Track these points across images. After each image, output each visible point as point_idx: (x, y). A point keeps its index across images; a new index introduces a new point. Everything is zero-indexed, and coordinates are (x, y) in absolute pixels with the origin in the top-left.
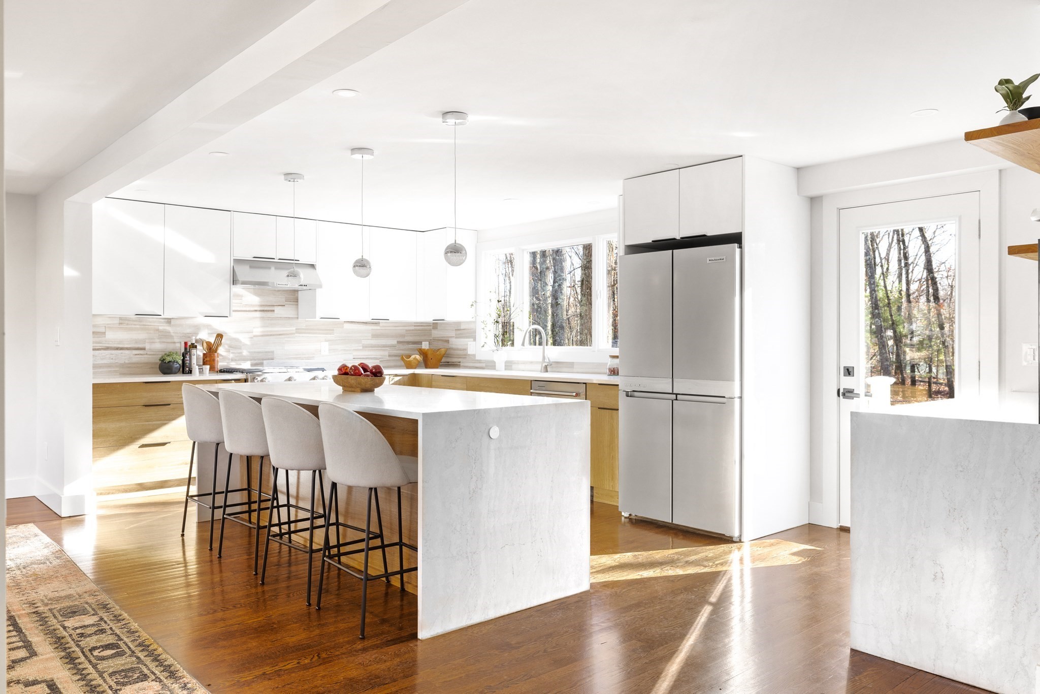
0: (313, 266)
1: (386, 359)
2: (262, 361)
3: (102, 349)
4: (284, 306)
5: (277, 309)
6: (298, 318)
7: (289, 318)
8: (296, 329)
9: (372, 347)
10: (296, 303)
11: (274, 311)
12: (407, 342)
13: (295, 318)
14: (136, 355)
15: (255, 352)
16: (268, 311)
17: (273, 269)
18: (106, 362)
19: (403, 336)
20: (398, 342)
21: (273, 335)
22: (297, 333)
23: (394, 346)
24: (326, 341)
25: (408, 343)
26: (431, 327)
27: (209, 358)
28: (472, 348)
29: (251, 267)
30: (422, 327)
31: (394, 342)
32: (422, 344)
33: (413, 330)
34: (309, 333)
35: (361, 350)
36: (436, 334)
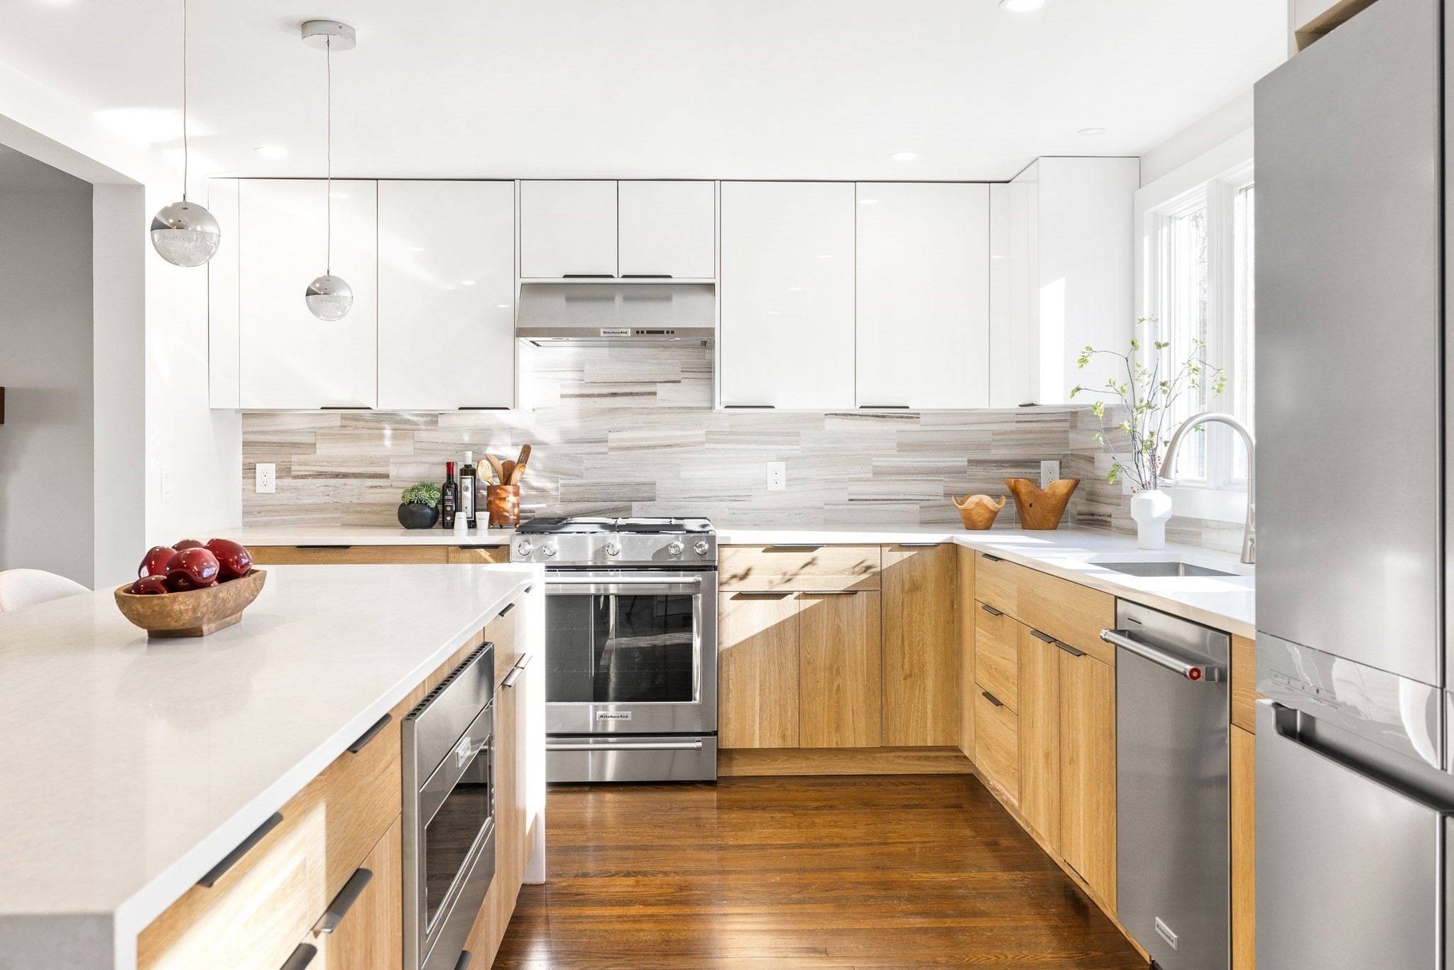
0: (710, 287)
1: (938, 503)
2: (628, 504)
3: (310, 475)
4: (679, 382)
5: (659, 389)
6: (711, 408)
7: (690, 408)
8: (708, 433)
9: (899, 474)
10: (706, 375)
11: (655, 394)
12: (996, 462)
13: (704, 408)
14: (372, 487)
15: (612, 485)
16: (642, 394)
17: (619, 299)
18: (317, 502)
19: (987, 447)
20: (970, 461)
21: (654, 447)
22: (708, 441)
23: (960, 472)
24: (780, 459)
25: (1000, 463)
26: (1068, 424)
29: (569, 299)
30: (1039, 425)
31: (961, 461)
32: (1039, 467)
33: (1012, 432)
34: (739, 442)
35: (868, 480)
36: (1075, 440)
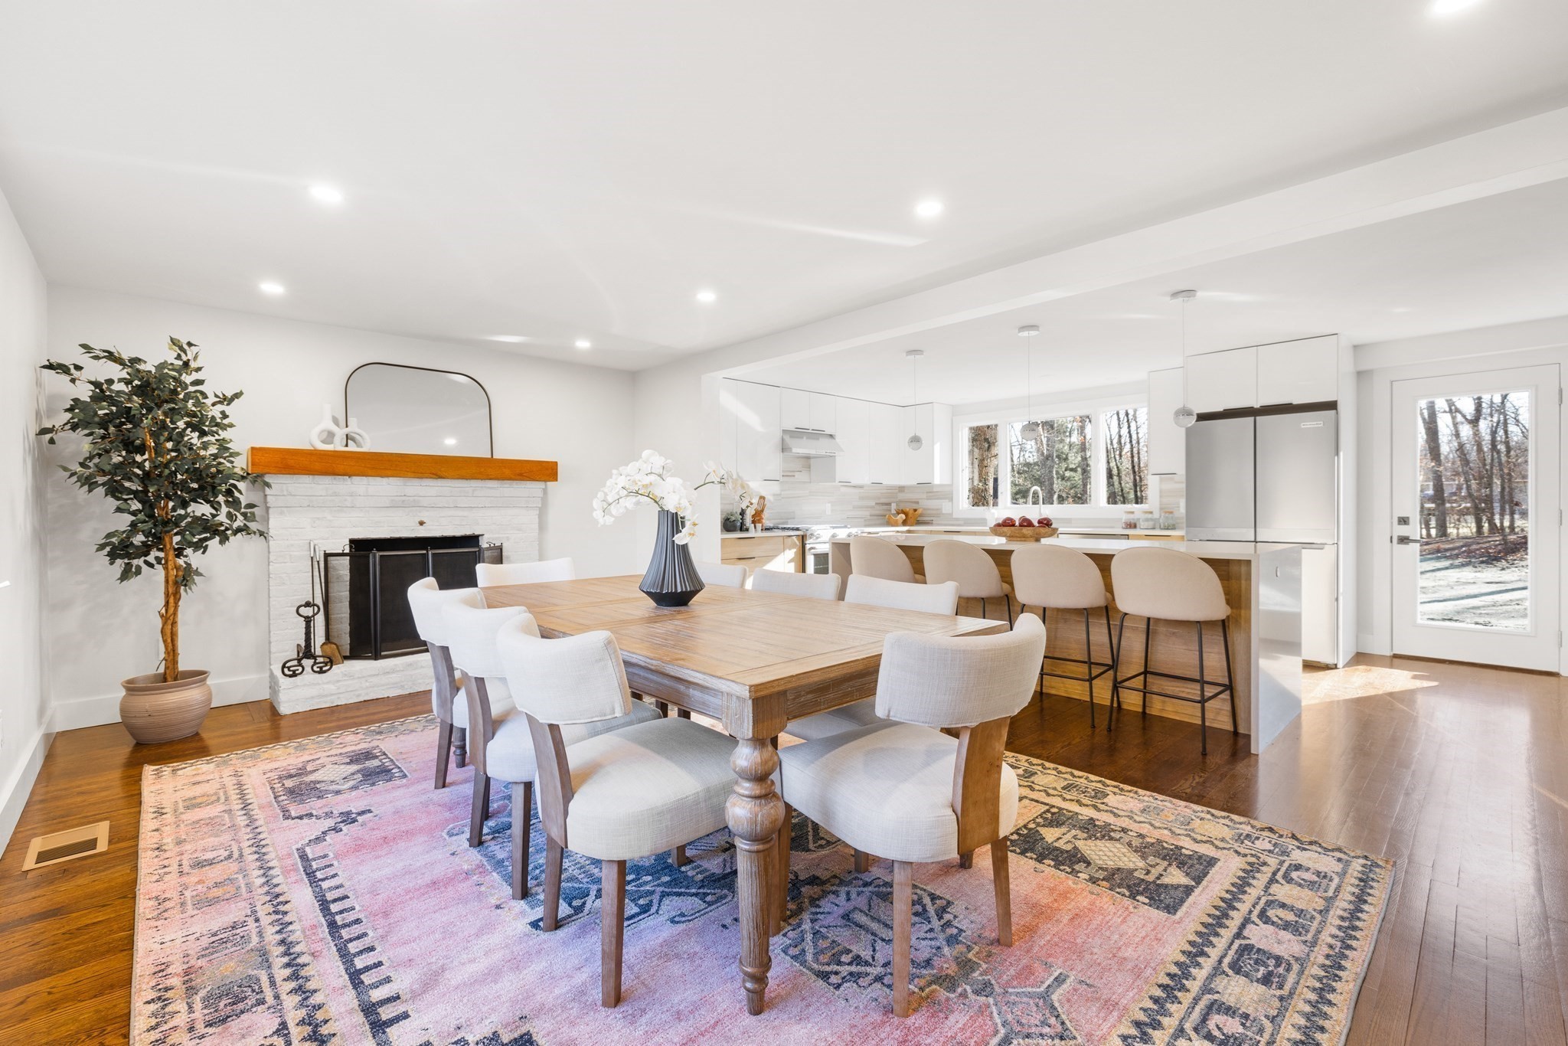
0: (832, 436)
4: (801, 471)
5: (796, 474)
7: (805, 482)
8: (809, 492)
9: (859, 508)
11: (794, 476)
12: (882, 503)
13: (809, 482)
19: (879, 498)
20: (876, 503)
21: (794, 498)
22: (810, 495)
26: (898, 491)
27: (757, 518)
28: (946, 507)
29: (793, 437)
31: (873, 503)
32: (891, 505)
36: (902, 496)
